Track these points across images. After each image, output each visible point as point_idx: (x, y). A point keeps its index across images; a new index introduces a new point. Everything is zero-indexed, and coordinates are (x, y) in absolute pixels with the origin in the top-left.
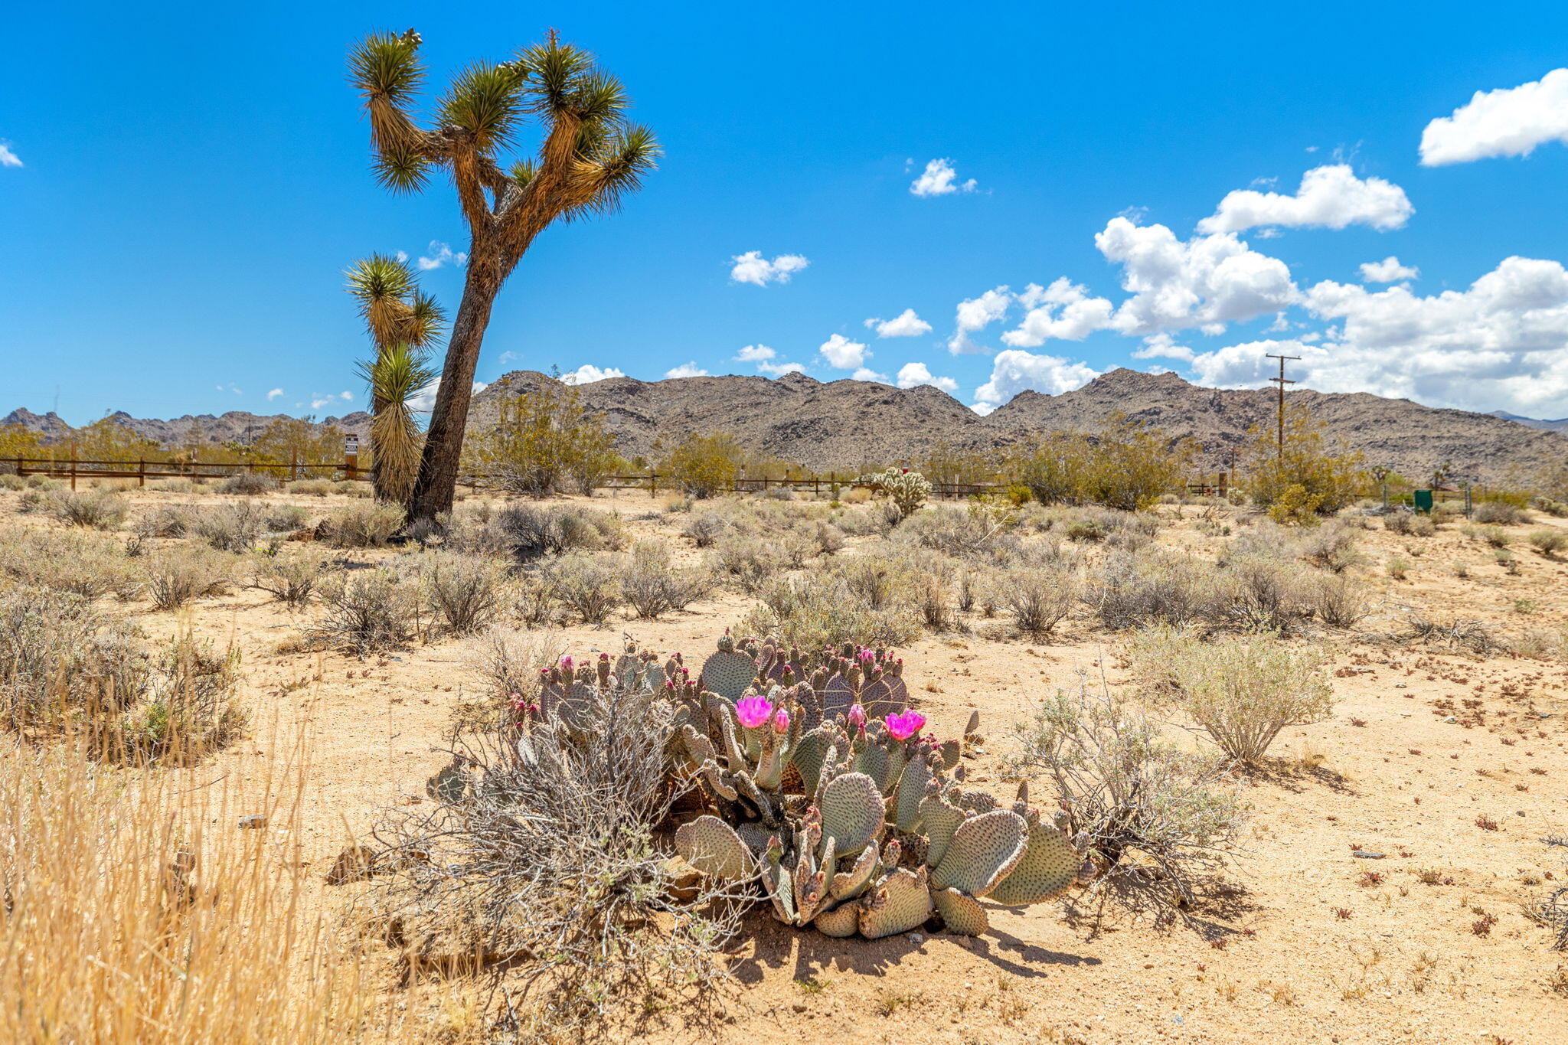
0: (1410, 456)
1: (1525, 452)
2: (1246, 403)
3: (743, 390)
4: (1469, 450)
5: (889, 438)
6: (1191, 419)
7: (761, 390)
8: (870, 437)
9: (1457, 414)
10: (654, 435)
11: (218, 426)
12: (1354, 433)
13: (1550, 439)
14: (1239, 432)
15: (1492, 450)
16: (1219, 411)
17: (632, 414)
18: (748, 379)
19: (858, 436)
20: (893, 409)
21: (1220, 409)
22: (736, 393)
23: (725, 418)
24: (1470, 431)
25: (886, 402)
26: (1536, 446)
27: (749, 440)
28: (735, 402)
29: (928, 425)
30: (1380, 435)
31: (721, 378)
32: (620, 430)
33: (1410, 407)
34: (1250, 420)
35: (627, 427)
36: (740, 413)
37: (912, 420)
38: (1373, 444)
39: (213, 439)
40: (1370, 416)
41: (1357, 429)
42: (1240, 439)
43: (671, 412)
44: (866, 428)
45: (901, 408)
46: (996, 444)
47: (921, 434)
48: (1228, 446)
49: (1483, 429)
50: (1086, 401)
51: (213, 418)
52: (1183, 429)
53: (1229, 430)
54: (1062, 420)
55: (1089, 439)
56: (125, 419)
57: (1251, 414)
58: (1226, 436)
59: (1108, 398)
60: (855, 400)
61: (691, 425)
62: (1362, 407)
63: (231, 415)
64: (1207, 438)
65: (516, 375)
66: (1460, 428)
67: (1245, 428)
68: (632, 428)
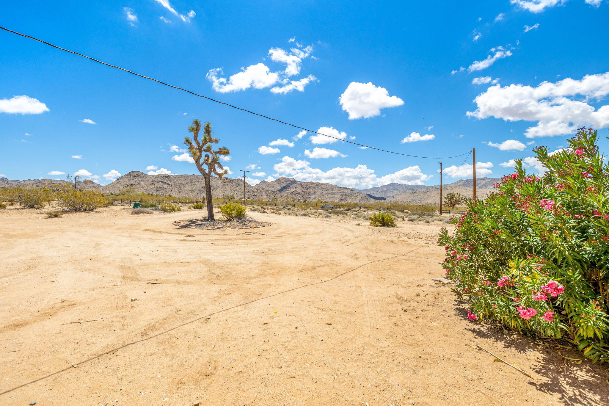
0: (336, 196)
1: (355, 195)
2: (307, 185)
3: (196, 178)
4: (346, 195)
5: (229, 190)
6: (296, 188)
7: (201, 178)
8: (225, 190)
9: (344, 188)
10: (171, 188)
11: (39, 183)
12: (326, 191)
13: (359, 193)
14: (305, 190)
15: (349, 195)
16: (301, 186)
17: (165, 183)
18: (198, 175)
19: (222, 189)
20: (231, 184)
21: (302, 186)
22: (194, 179)
23: (190, 185)
24: (346, 191)
25: (229, 182)
26: (357, 194)
27: (195, 190)
28: (194, 181)
29: (239, 187)
30: (331, 192)
31: (191, 175)
32: (162, 187)
33: (336, 186)
34: (307, 188)
35: (164, 186)
36: (194, 184)
37: (235, 186)
38: (329, 193)
39: (37, 186)
40: (329, 188)
41: (327, 190)
42: (305, 192)
43: (177, 183)
44: (224, 188)
45: (232, 183)
46: (253, 192)
47: (237, 189)
48: (303, 193)
49: (348, 191)
50: (276, 183)
51: (39, 180)
52: (295, 190)
53: (303, 190)
54: (270, 187)
55: (273, 191)
56: (5, 180)
57: (308, 187)
58: (303, 191)
59: (280, 183)
60: (222, 181)
61: (181, 186)
62: (328, 186)
63: (44, 180)
64: (299, 191)
65: (133, 172)
66: (344, 191)
67: (307, 190)
68: (165, 186)
